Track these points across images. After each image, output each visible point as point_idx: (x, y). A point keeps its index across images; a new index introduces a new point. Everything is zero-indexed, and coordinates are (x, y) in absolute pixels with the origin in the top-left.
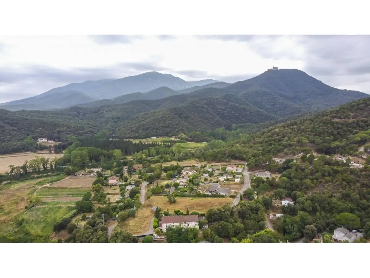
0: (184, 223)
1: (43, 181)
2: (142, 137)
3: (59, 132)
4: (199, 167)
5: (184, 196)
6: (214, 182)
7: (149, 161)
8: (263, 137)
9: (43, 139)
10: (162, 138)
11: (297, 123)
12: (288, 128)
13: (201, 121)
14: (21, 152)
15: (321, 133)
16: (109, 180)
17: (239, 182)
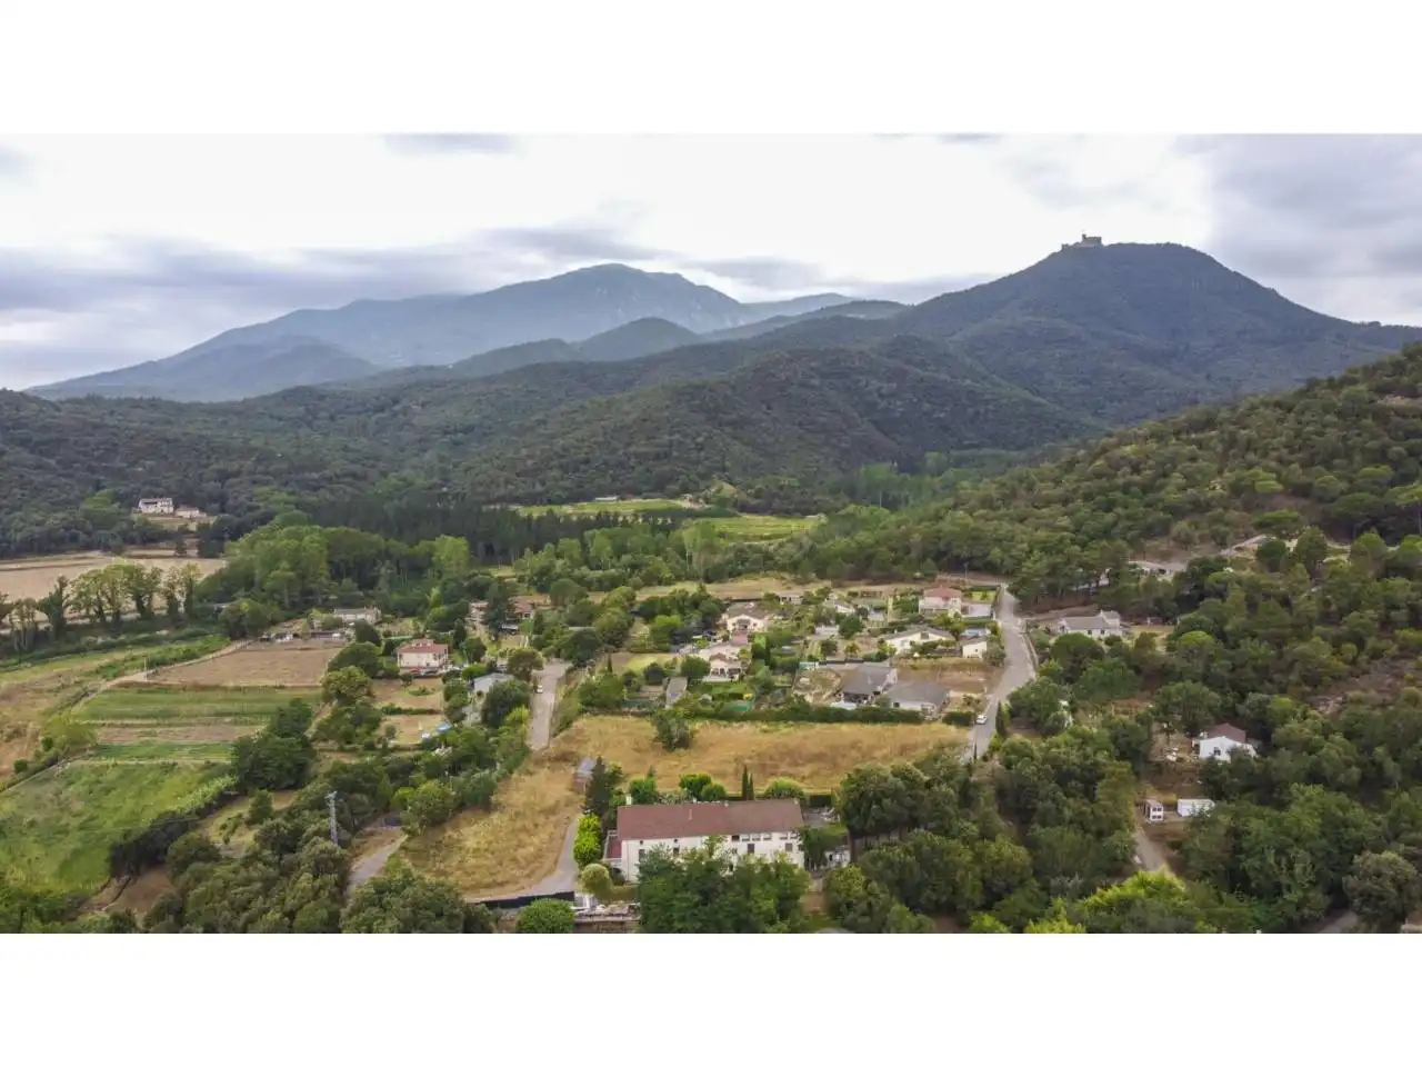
0: (729, 838)
1: (125, 661)
2: (559, 496)
3: (224, 476)
4: (797, 601)
5: (728, 717)
6: (867, 659)
7: (581, 580)
8: (1074, 477)
9: (156, 503)
10: (641, 500)
11: (1219, 419)
12: (1178, 439)
13: (800, 438)
14: (62, 552)
15: (1334, 454)
16: (401, 656)
17: (981, 657)
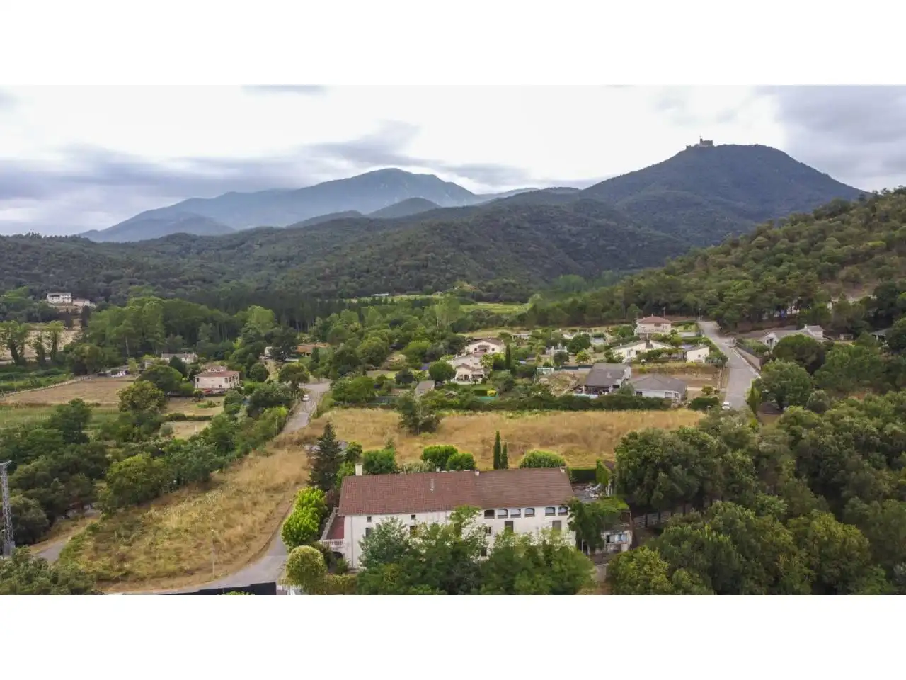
2: (347, 293)
3: (109, 279)
9: (59, 296)
16: (198, 380)
17: (704, 361)
